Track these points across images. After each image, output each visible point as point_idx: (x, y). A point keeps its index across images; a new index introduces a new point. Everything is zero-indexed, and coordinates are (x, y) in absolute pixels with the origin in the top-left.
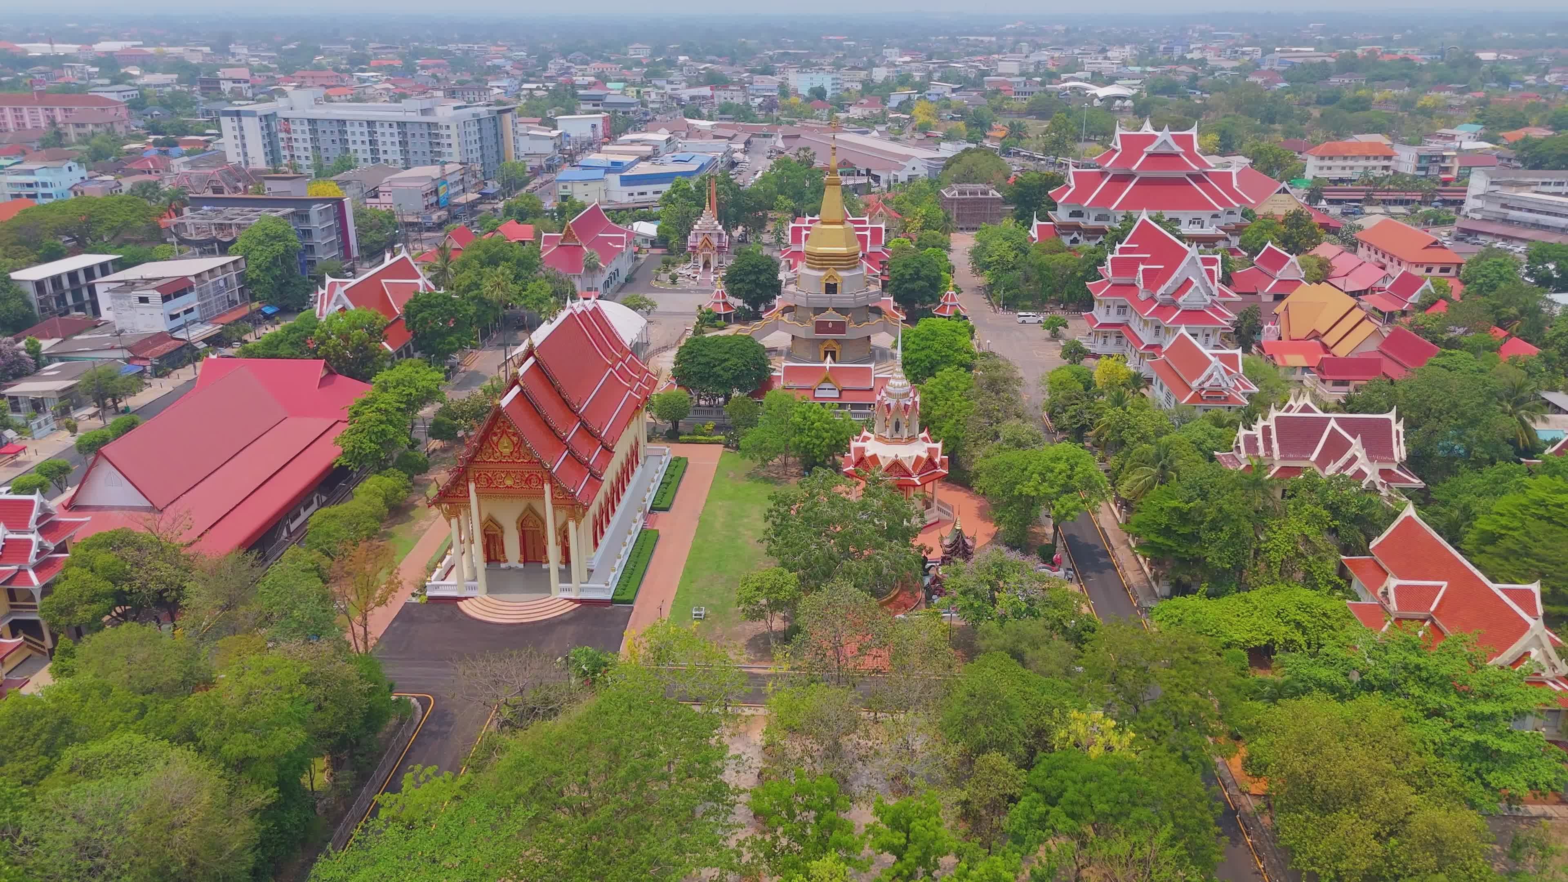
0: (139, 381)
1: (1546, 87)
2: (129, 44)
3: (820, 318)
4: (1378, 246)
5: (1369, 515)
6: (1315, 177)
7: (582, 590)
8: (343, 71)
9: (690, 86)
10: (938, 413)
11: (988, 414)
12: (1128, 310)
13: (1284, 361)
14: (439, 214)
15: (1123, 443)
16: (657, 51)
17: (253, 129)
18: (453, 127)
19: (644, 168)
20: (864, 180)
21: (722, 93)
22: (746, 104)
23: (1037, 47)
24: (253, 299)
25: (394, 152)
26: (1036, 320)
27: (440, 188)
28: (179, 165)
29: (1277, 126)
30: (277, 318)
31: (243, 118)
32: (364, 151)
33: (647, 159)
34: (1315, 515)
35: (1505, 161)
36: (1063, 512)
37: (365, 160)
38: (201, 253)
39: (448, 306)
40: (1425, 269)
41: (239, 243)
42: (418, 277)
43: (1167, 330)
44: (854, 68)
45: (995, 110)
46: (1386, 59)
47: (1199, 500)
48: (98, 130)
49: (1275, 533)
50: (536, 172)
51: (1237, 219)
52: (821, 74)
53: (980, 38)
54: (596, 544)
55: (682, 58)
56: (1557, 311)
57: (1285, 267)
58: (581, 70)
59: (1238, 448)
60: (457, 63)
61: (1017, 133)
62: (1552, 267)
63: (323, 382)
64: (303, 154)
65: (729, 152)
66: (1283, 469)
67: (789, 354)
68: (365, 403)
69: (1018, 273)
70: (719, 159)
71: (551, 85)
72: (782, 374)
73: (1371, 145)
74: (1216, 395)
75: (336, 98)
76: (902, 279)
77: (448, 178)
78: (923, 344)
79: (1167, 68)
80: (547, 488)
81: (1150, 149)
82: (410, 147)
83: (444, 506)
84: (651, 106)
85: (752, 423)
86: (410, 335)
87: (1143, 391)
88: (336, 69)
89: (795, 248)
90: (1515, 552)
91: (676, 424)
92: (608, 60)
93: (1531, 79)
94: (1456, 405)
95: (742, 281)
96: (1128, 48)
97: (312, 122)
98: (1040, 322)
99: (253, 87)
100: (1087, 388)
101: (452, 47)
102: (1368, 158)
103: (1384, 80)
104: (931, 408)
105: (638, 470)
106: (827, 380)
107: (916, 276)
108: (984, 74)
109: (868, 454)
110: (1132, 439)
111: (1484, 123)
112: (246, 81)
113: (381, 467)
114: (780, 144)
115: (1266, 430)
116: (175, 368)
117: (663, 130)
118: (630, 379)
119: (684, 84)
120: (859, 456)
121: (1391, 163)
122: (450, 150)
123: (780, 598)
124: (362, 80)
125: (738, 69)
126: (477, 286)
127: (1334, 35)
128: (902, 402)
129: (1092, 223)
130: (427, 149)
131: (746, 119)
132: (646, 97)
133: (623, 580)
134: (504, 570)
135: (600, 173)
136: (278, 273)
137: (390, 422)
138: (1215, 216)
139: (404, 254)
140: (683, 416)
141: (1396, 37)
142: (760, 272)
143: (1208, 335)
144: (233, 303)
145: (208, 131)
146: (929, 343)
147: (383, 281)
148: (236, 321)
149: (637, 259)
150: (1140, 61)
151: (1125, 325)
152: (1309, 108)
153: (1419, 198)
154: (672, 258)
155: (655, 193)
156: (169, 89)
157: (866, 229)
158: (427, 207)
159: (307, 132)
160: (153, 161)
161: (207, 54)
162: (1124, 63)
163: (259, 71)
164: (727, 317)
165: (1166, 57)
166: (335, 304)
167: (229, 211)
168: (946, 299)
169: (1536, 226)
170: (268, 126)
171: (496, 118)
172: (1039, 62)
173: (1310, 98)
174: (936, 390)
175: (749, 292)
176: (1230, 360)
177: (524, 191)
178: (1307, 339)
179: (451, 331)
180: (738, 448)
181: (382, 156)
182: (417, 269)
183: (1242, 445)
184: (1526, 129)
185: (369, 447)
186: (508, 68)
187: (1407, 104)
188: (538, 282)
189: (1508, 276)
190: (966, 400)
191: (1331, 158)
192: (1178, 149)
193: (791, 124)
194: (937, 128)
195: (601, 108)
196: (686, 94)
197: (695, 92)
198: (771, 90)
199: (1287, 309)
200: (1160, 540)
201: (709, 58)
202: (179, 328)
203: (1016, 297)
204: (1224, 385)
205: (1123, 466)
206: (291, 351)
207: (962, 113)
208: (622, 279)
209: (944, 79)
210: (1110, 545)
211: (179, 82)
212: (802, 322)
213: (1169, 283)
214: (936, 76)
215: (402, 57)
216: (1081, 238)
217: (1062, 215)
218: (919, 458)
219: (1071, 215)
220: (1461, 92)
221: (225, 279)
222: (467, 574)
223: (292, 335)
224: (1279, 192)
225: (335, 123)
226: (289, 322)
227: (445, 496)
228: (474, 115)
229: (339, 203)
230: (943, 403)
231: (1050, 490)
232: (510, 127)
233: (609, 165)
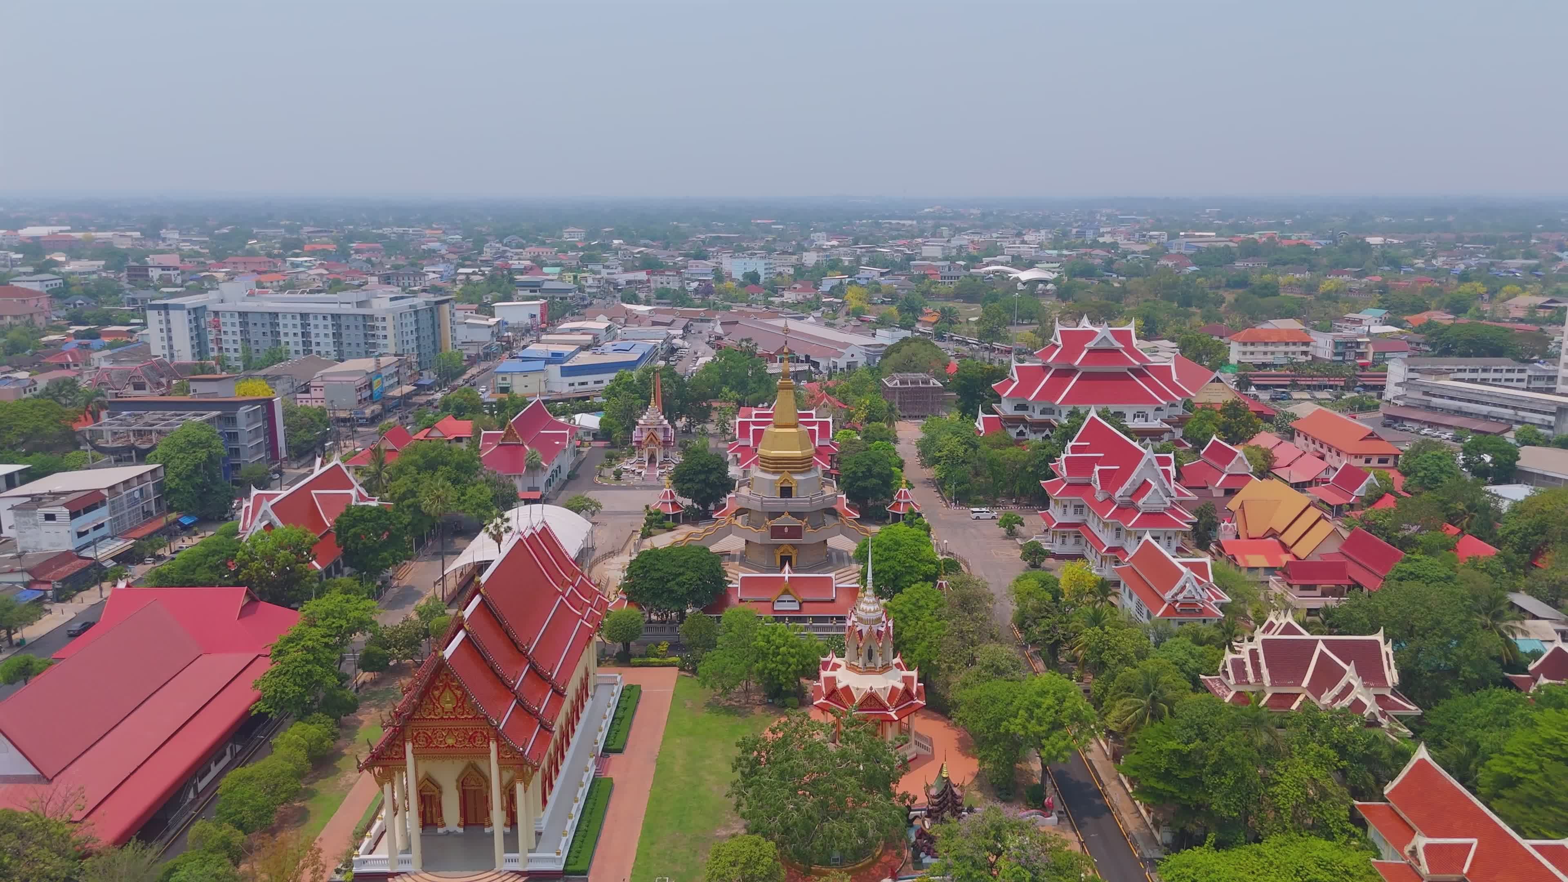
0: (38, 607)
1: (1436, 271)
2: (56, 229)
3: (776, 523)
4: (1316, 436)
5: (1375, 753)
6: (1239, 362)
7: (530, 860)
8: (276, 256)
9: (626, 271)
10: (909, 634)
11: (962, 635)
12: (1085, 510)
13: (1246, 561)
14: (372, 408)
15: (1103, 665)
16: (591, 235)
17: (180, 323)
18: (389, 319)
19: (585, 358)
20: (806, 367)
21: (658, 278)
22: (683, 288)
23: (959, 231)
24: (170, 509)
25: (327, 344)
26: (990, 516)
27: (375, 382)
28: (101, 360)
29: (1193, 309)
30: (196, 529)
31: (171, 312)
32: (296, 343)
33: (585, 348)
34: (1321, 756)
35: (1414, 345)
36: (1054, 753)
37: (297, 352)
38: (116, 461)
39: (383, 520)
40: (1363, 460)
41: (159, 450)
42: (351, 486)
43: (1129, 533)
44: (784, 253)
45: (924, 293)
46: (1285, 243)
47: (1198, 741)
48: (17, 322)
49: (1281, 775)
50: (473, 360)
51: (1179, 411)
52: (754, 260)
53: (902, 222)
54: (545, 802)
55: (616, 242)
56: (1505, 506)
57: (1233, 462)
58: (517, 254)
59: (1226, 673)
60: (393, 246)
61: (948, 318)
62: (1488, 458)
63: (245, 611)
64: (232, 347)
65: (669, 338)
66: (1275, 695)
67: (744, 559)
68: (290, 640)
69: (968, 467)
70: (659, 346)
71: (487, 270)
72: (739, 586)
73: (1289, 331)
74: (1190, 608)
75: (269, 285)
76: (854, 477)
77: (382, 371)
78: (886, 554)
79: (1082, 251)
80: (493, 746)
81: (1091, 345)
82: (345, 340)
83: (376, 770)
84: (588, 290)
85: (711, 645)
86: (340, 551)
87: (1112, 599)
88: (269, 255)
89: (742, 442)
90: (1537, 799)
91: (627, 646)
92: (543, 243)
93: (1419, 263)
94: (1439, 623)
95: (690, 480)
96: (1043, 232)
97: (243, 314)
98: (993, 518)
99: (183, 273)
100: (1056, 599)
101: (387, 230)
102: (1287, 344)
103: (1285, 264)
104: (902, 629)
105: (588, 704)
106: (786, 592)
107: (869, 474)
108: (910, 258)
109: (840, 686)
110: (1114, 662)
111: (1387, 308)
112: (176, 269)
113: (305, 713)
114: (719, 330)
115: (1253, 653)
116: (80, 590)
117: (602, 317)
118: (582, 607)
119: (620, 269)
120: (831, 688)
121: (1309, 349)
122: (385, 342)
123: (757, 873)
124: (295, 265)
125: (671, 253)
126: (413, 493)
127: (1231, 221)
128: (875, 628)
129: (1037, 416)
130: (362, 341)
131: (683, 304)
132: (583, 282)
133: (576, 845)
134: (441, 835)
135: (540, 365)
136: (199, 480)
137: (317, 661)
138: (1158, 409)
139: (335, 461)
140: (634, 636)
141: (1287, 222)
142: (710, 471)
143: (1170, 538)
144: (147, 514)
145: (133, 321)
146: (892, 554)
147: (313, 492)
148: (150, 535)
149: (579, 452)
150: (1056, 244)
151: (1082, 525)
152: (1221, 292)
153: (1342, 384)
154: (614, 451)
155: (596, 382)
156: (95, 277)
157: (814, 423)
158: (360, 401)
159: (238, 324)
160: (73, 355)
161: (137, 239)
162: (1041, 246)
163: (190, 256)
164: (676, 518)
165: (1080, 240)
166: (261, 521)
167: (150, 416)
168: (899, 496)
169: (1459, 412)
170: (196, 319)
171: (434, 309)
172: (961, 246)
173: (1220, 281)
174: (906, 610)
175: (697, 491)
176: (1199, 569)
177: (460, 381)
178: (1264, 537)
179: (384, 546)
180: (694, 671)
181: (314, 348)
182: (350, 476)
183: (1229, 669)
184: (1428, 313)
185: (292, 690)
186: (443, 252)
187: (1311, 288)
188: (479, 486)
189: (1447, 468)
190: (938, 620)
191: (1253, 344)
192: (1118, 345)
193: (728, 308)
194: (869, 312)
195: (538, 294)
196: (622, 278)
197: (630, 276)
198: (706, 274)
199: (1242, 506)
200: (1161, 786)
201: (642, 241)
202: (87, 546)
203: (967, 492)
204: (1198, 597)
205: (1106, 690)
206: (209, 575)
207: (893, 298)
208: (564, 476)
209: (872, 263)
210: (1100, 781)
211: (106, 268)
212: (757, 527)
213: (1127, 485)
214: (864, 260)
215: (336, 241)
216: (1027, 431)
217: (1006, 408)
218: (894, 689)
219: (1017, 408)
220: (1360, 275)
221: (141, 489)
222: (399, 844)
223: (210, 559)
224: (1213, 381)
225: (267, 316)
226: (209, 534)
227: (378, 758)
228: (411, 307)
229: (269, 404)
230: (913, 623)
231: (1039, 729)
232: (448, 317)
233: (550, 356)
